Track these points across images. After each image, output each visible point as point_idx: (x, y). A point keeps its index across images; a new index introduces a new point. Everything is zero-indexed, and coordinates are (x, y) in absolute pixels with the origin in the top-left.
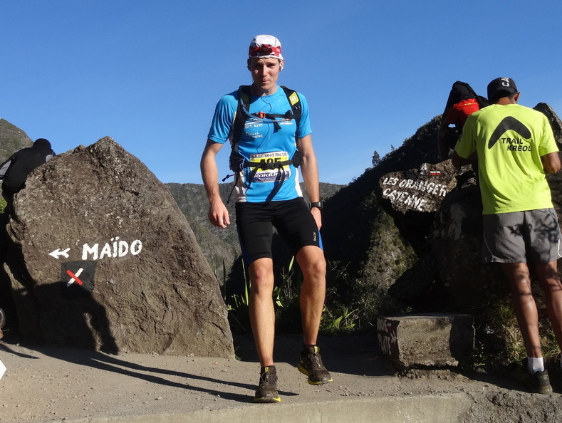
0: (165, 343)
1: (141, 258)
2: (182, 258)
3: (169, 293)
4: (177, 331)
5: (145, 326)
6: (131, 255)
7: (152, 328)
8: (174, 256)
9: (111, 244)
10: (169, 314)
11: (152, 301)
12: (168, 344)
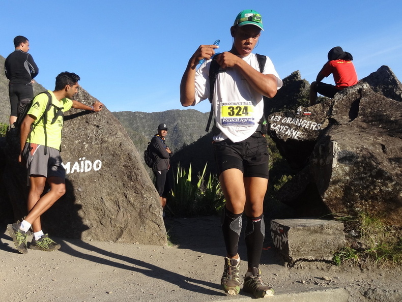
0: (118, 234)
1: (101, 174)
2: (131, 173)
3: (121, 199)
4: (126, 226)
5: (104, 222)
6: (94, 171)
7: (108, 223)
8: (125, 172)
9: (79, 163)
10: (121, 214)
11: (108, 204)
12: (120, 235)
